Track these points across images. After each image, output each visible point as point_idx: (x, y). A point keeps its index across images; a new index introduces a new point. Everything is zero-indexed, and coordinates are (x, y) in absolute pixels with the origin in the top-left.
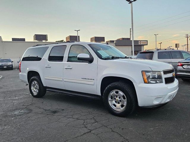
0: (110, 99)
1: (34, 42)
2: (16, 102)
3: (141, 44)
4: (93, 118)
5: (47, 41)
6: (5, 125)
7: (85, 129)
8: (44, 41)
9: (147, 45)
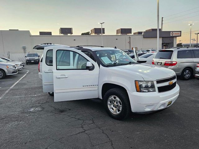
0: (109, 103)
1: (60, 36)
2: (34, 100)
3: (173, 35)
4: (92, 119)
5: (72, 35)
6: (20, 121)
7: (81, 129)
8: (69, 35)
9: (181, 36)
